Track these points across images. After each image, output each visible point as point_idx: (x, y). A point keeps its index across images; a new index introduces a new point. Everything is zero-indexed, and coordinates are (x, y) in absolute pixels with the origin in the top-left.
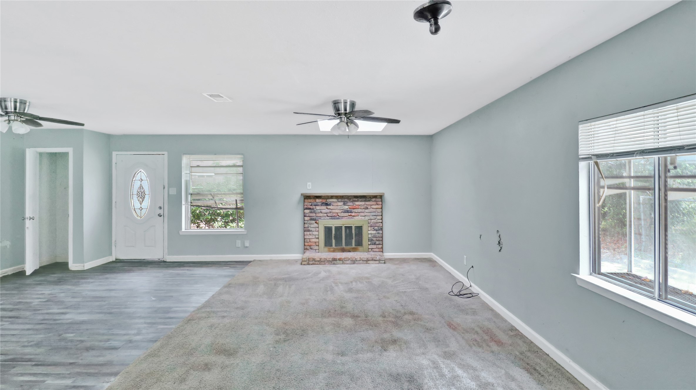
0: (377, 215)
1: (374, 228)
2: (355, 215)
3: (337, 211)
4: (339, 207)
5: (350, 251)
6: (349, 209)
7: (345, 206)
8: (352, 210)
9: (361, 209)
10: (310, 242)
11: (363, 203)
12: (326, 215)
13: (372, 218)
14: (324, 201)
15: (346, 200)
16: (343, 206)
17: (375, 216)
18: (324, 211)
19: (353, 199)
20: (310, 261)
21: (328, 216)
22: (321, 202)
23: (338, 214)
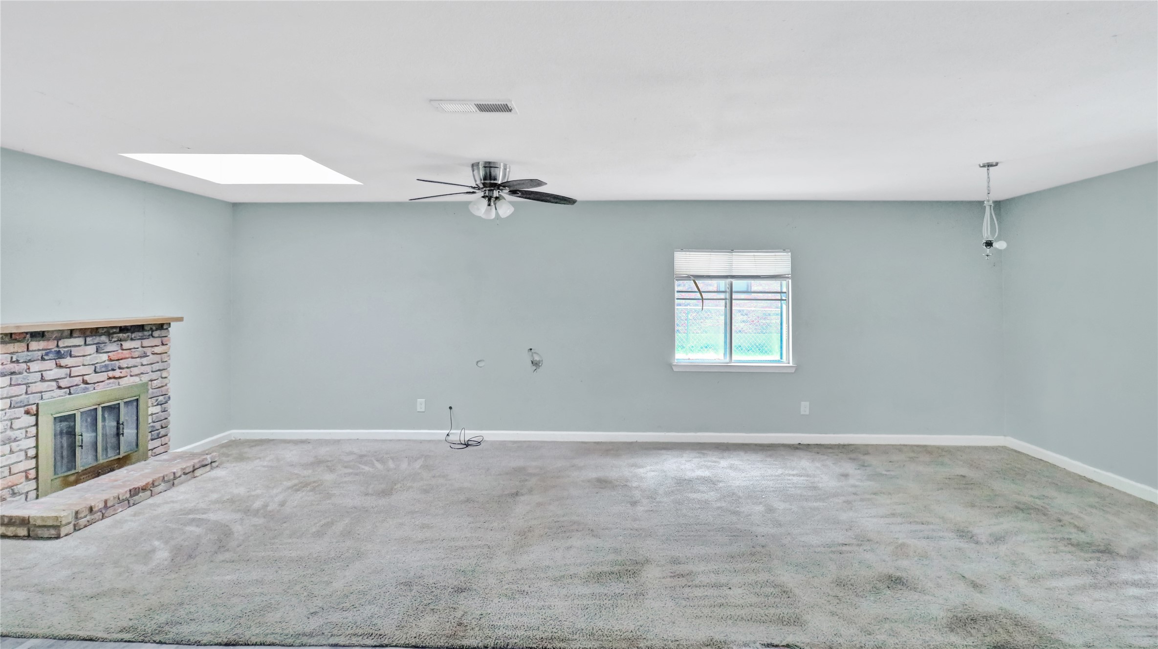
0: (161, 368)
1: (157, 400)
2: (122, 375)
3: (81, 370)
4: (88, 357)
5: (112, 470)
6: (107, 363)
7: (101, 355)
8: (115, 364)
9: (132, 358)
10: (10, 474)
11: (136, 344)
12: (54, 384)
13: (154, 376)
14: (52, 345)
15: (104, 338)
16: (95, 355)
17: (159, 370)
18: (49, 375)
19: (119, 335)
20: (81, 518)
21: (60, 388)
22: (43, 350)
23: (86, 378)
